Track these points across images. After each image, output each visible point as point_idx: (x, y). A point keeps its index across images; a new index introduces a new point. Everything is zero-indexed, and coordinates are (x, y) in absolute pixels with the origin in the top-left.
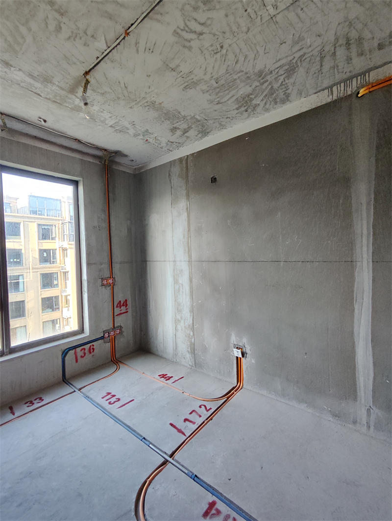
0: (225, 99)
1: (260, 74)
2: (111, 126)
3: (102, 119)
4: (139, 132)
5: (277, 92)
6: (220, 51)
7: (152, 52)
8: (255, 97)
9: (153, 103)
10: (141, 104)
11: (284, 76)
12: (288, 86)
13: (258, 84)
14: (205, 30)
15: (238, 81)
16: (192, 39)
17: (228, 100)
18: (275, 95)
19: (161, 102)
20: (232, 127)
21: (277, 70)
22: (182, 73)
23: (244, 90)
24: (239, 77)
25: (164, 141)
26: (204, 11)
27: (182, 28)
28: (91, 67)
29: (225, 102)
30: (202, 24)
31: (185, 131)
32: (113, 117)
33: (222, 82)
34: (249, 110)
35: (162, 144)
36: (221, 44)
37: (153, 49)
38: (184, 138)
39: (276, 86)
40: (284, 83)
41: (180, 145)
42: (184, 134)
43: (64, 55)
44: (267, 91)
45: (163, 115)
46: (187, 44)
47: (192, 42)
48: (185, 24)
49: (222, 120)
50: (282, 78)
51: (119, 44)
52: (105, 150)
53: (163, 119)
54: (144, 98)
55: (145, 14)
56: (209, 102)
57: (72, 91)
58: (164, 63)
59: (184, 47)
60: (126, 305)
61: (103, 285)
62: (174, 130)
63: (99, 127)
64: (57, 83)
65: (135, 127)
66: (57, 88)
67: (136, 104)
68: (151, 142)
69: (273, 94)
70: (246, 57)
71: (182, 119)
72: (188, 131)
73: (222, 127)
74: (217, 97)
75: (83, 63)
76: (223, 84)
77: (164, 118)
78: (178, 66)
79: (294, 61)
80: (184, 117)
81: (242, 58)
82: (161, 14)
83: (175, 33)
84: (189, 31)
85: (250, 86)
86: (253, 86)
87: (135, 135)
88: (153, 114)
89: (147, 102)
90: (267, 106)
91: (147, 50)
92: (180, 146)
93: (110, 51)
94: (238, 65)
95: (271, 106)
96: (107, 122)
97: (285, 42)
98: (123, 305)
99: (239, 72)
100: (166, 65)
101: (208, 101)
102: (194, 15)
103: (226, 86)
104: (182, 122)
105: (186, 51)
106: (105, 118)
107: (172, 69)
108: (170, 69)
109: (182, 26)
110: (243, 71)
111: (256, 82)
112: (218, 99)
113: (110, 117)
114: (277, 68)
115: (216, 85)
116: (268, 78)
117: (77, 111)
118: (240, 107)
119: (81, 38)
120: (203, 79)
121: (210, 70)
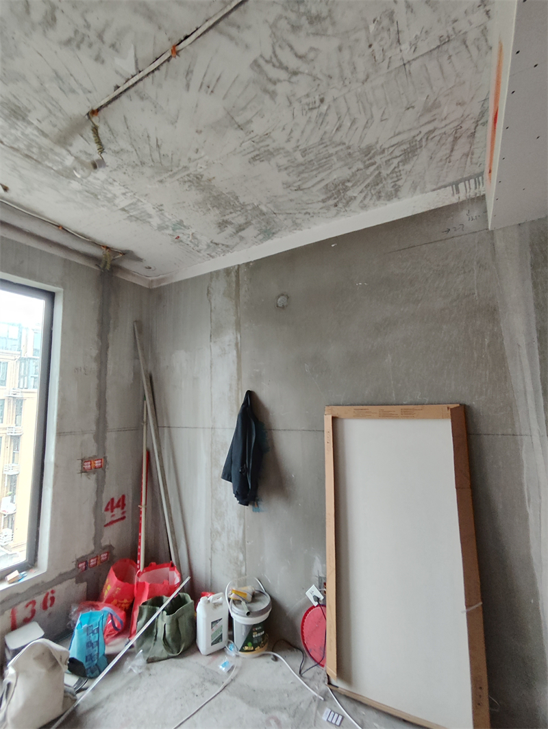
0: (310, 184)
1: (368, 151)
2: (123, 209)
3: (109, 195)
4: (167, 223)
5: (384, 182)
6: (319, 107)
7: (212, 92)
8: (352, 186)
9: (197, 178)
10: (178, 177)
11: (399, 159)
12: (400, 175)
13: (361, 166)
14: (304, 68)
15: (334, 158)
16: (279, 81)
17: (313, 186)
18: (381, 185)
19: (211, 177)
20: (309, 228)
21: (391, 149)
22: (252, 135)
23: (339, 173)
24: (336, 152)
25: (204, 240)
26: (308, 35)
27: (268, 58)
28: (103, 103)
29: (309, 188)
30: (300, 57)
31: (241, 228)
32: (129, 195)
33: (311, 156)
34: (340, 205)
35: (200, 246)
36: (322, 96)
37: (214, 87)
38: (237, 239)
39: (384, 173)
40: (396, 170)
41: (228, 249)
42: (237, 232)
43: (56, 73)
44: (371, 178)
45: (211, 199)
46: (271, 87)
47: (279, 85)
48: (274, 52)
49: (297, 216)
50: (395, 162)
51: (158, 68)
52: (107, 248)
53: (209, 206)
54: (185, 167)
55: (211, 22)
56: (285, 186)
57: (64, 140)
58: (228, 113)
59: (266, 91)
60: (124, 505)
61: (84, 471)
62: (223, 225)
63: (102, 209)
64: (35, 122)
65: (162, 214)
66: (36, 132)
67: (171, 176)
68: (184, 240)
69: (378, 184)
70: (353, 122)
71: (239, 209)
72: (244, 229)
73: (296, 226)
74: (299, 178)
75: (90, 92)
76: (311, 161)
77: (211, 204)
78: (250, 122)
79: (418, 138)
80: (243, 206)
81: (347, 123)
82: (239, 27)
83: (255, 64)
84: (277, 64)
85: (350, 168)
86: (354, 169)
87: (161, 228)
88: (194, 195)
89: (188, 175)
90: (366, 202)
91: (204, 87)
92: (228, 251)
93: (141, 80)
94: (340, 134)
95: (372, 202)
96: (117, 201)
97: (413, 107)
98: (118, 506)
99: (339, 145)
100: (230, 115)
101: (283, 184)
102: (291, 38)
103: (316, 164)
104: (239, 213)
105: (267, 98)
106: (115, 195)
107: (239, 126)
108: (236, 126)
109: (268, 54)
110: (344, 144)
111: (359, 162)
112: (299, 183)
113: (124, 194)
114: (392, 146)
115: (300, 159)
116: (377, 159)
117: (67, 177)
118: (329, 198)
119: (90, 45)
120: (283, 149)
121: (296, 134)
